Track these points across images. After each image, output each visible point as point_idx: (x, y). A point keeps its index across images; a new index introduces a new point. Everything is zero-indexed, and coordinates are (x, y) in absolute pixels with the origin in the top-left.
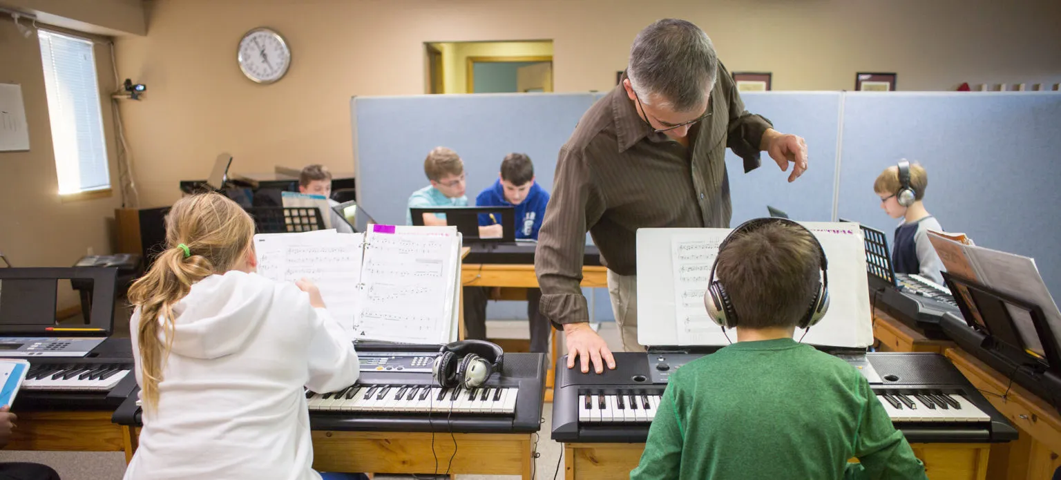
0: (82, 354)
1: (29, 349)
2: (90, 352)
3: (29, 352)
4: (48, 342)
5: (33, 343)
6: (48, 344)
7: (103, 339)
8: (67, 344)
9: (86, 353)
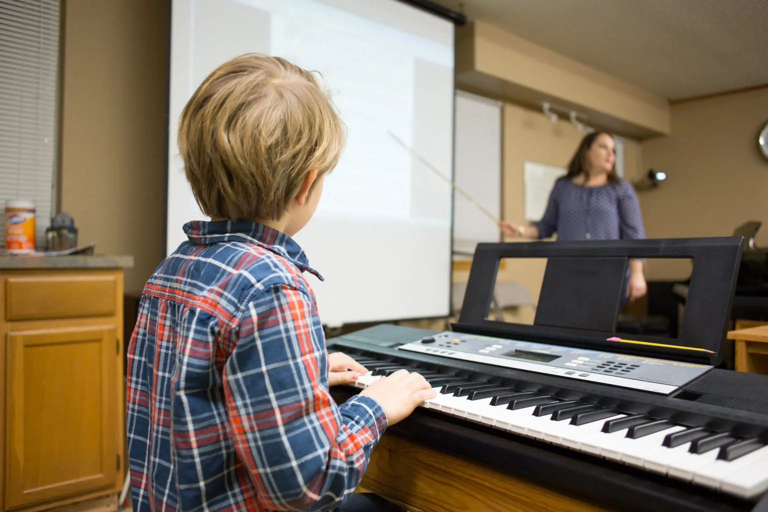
0: (666, 389)
1: (568, 364)
2: (680, 388)
3: (568, 370)
4: (600, 359)
5: (576, 357)
6: (600, 363)
7: (705, 368)
8: (634, 366)
9: (674, 388)
